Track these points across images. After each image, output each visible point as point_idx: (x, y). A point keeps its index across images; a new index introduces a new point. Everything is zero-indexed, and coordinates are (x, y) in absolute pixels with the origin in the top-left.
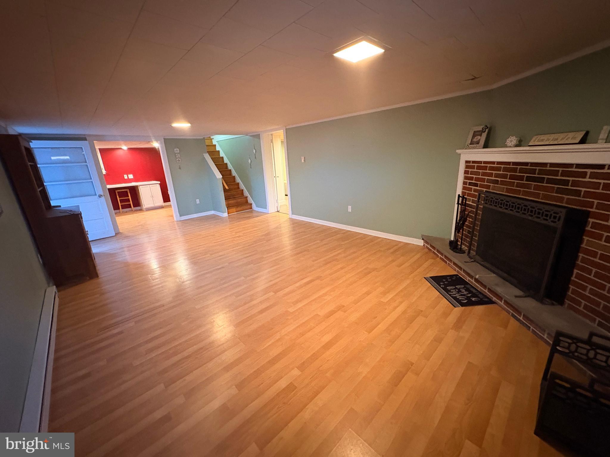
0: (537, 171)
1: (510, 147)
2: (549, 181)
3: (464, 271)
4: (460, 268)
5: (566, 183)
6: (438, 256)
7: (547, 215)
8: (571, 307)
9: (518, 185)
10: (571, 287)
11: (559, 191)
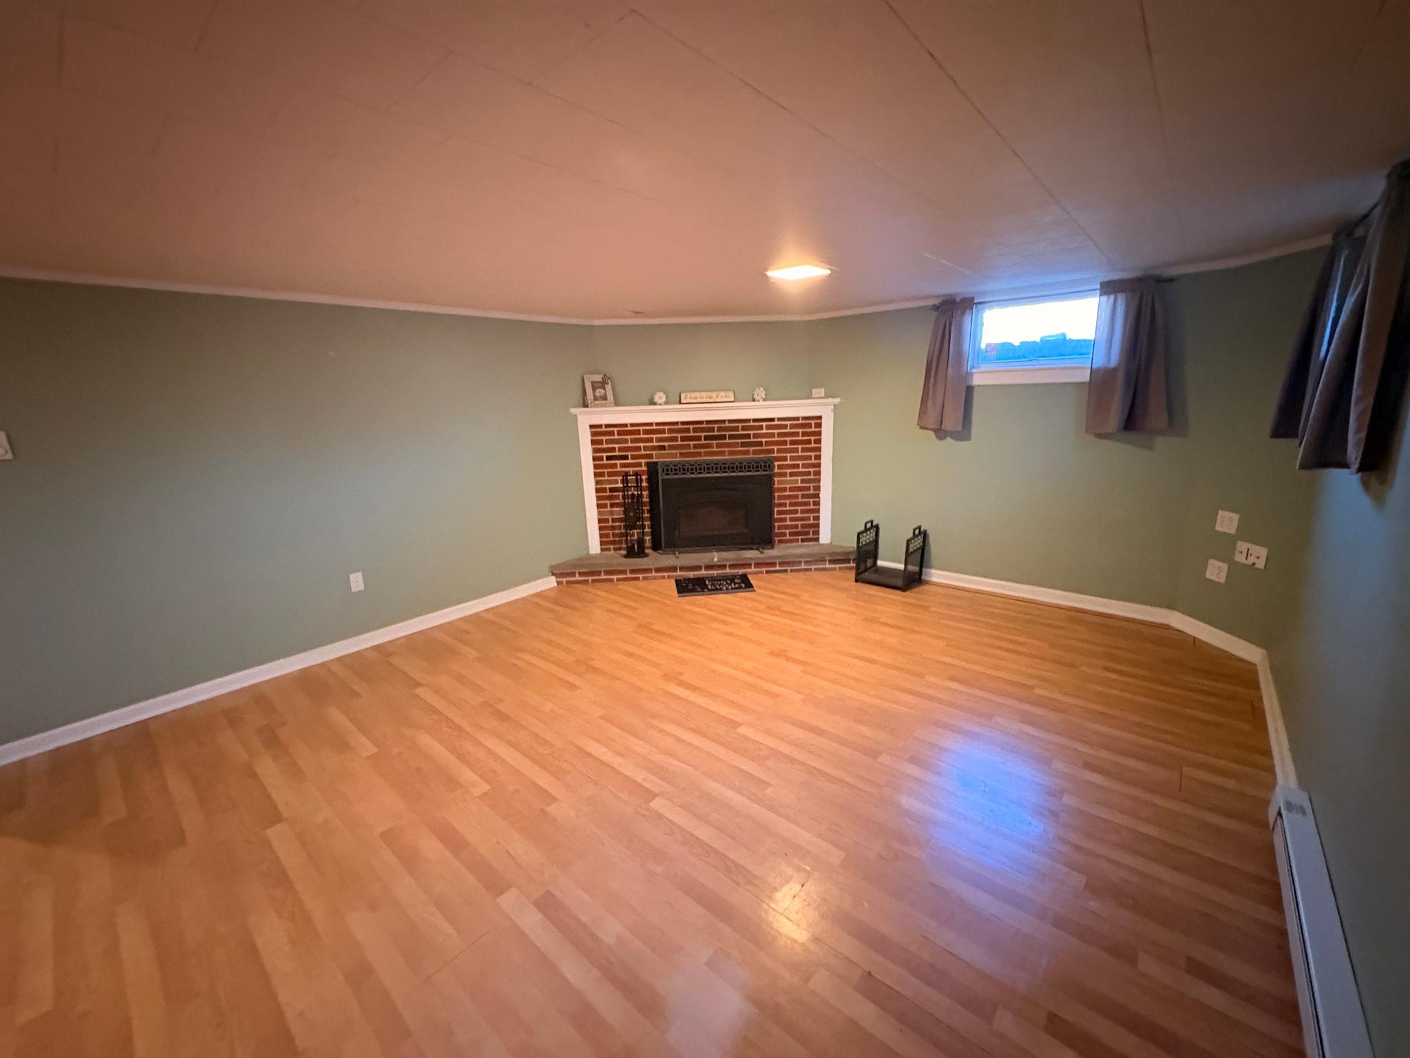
0: (716, 429)
1: (660, 404)
2: (731, 437)
3: (682, 569)
4: (674, 569)
5: (748, 436)
6: (611, 580)
7: (725, 468)
8: (780, 542)
9: (695, 447)
10: (776, 524)
11: (743, 444)
